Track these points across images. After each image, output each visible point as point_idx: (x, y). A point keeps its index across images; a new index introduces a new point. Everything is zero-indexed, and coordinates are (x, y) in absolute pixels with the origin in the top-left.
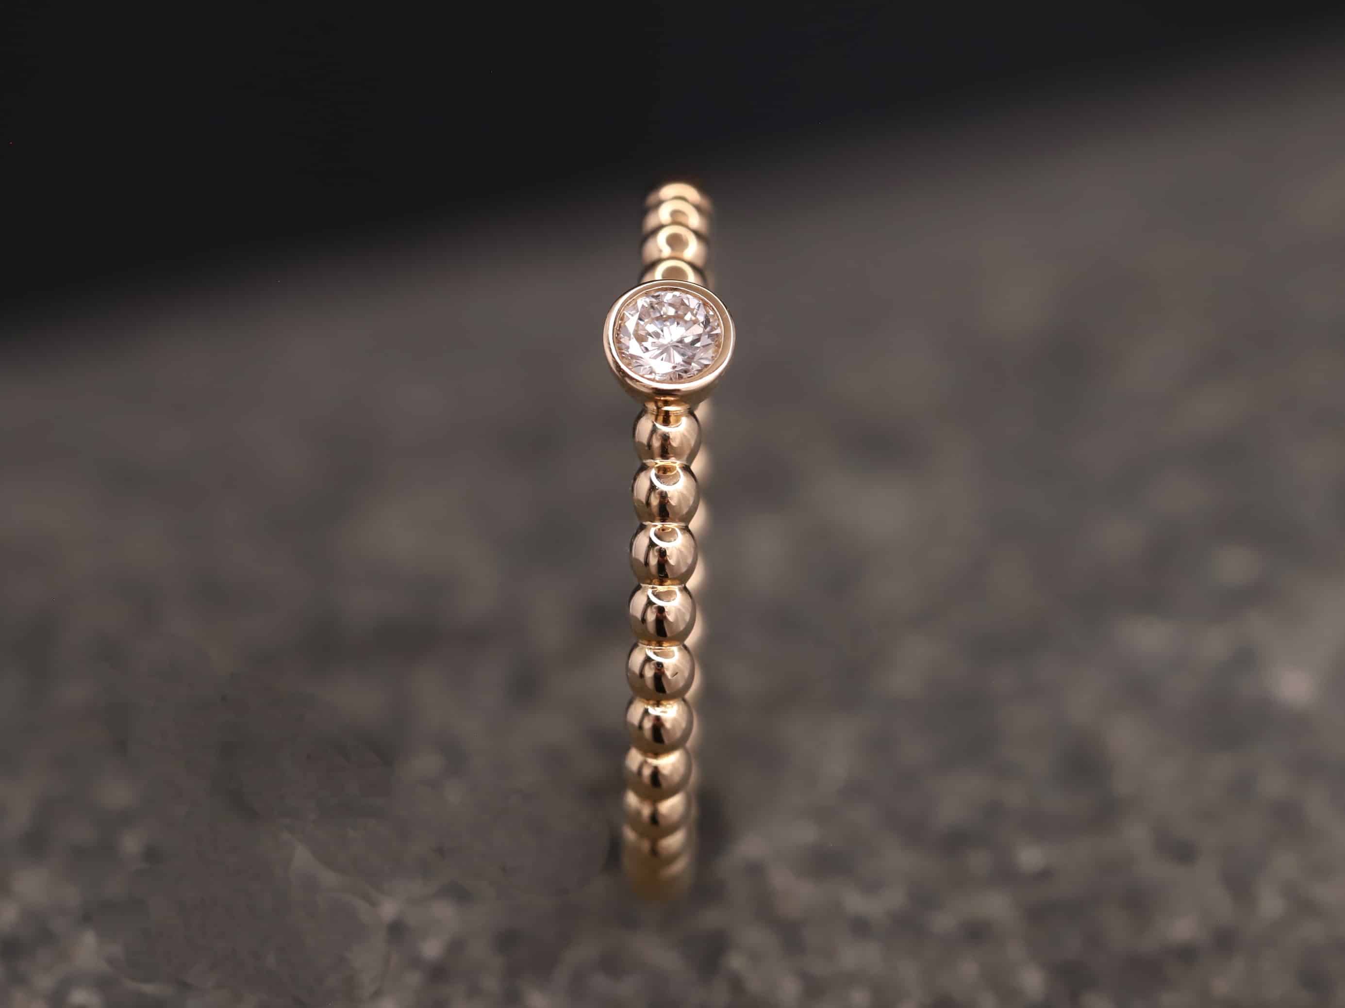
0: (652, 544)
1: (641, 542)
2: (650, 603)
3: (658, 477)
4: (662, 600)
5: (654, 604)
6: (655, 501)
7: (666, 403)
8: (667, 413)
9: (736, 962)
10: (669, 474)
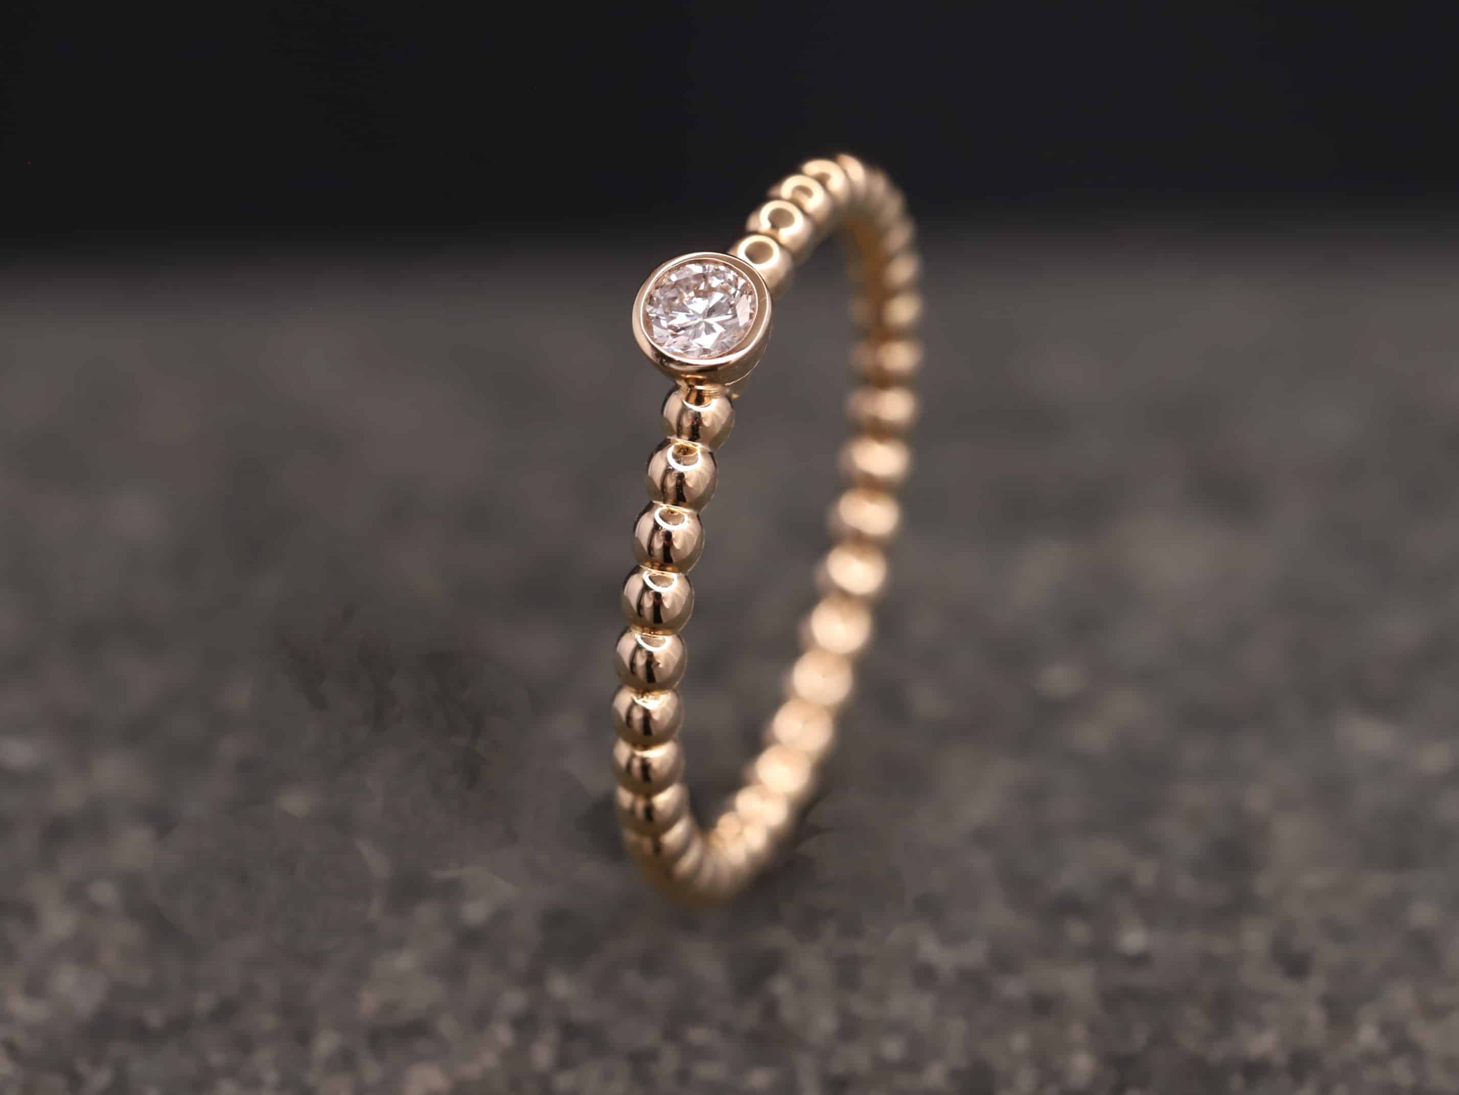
0: (657, 527)
1: (645, 525)
2: (646, 588)
3: (675, 456)
4: (658, 585)
5: (651, 589)
6: (671, 483)
7: (700, 382)
8: (700, 391)
9: (780, 987)
10: (689, 455)
